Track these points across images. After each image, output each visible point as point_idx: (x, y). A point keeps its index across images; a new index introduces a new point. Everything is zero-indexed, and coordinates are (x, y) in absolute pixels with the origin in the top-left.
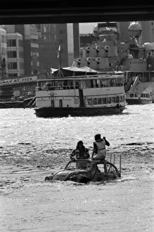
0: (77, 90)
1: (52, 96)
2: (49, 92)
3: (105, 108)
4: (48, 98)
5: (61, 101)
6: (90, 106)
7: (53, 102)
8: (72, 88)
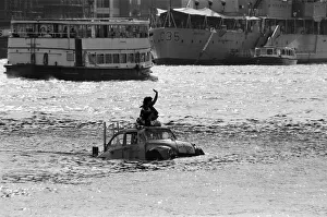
0: (73, 41)
1: (33, 47)
2: (29, 41)
3: (117, 69)
4: (26, 50)
5: (46, 55)
6: (93, 66)
7: (33, 56)
8: (65, 36)
